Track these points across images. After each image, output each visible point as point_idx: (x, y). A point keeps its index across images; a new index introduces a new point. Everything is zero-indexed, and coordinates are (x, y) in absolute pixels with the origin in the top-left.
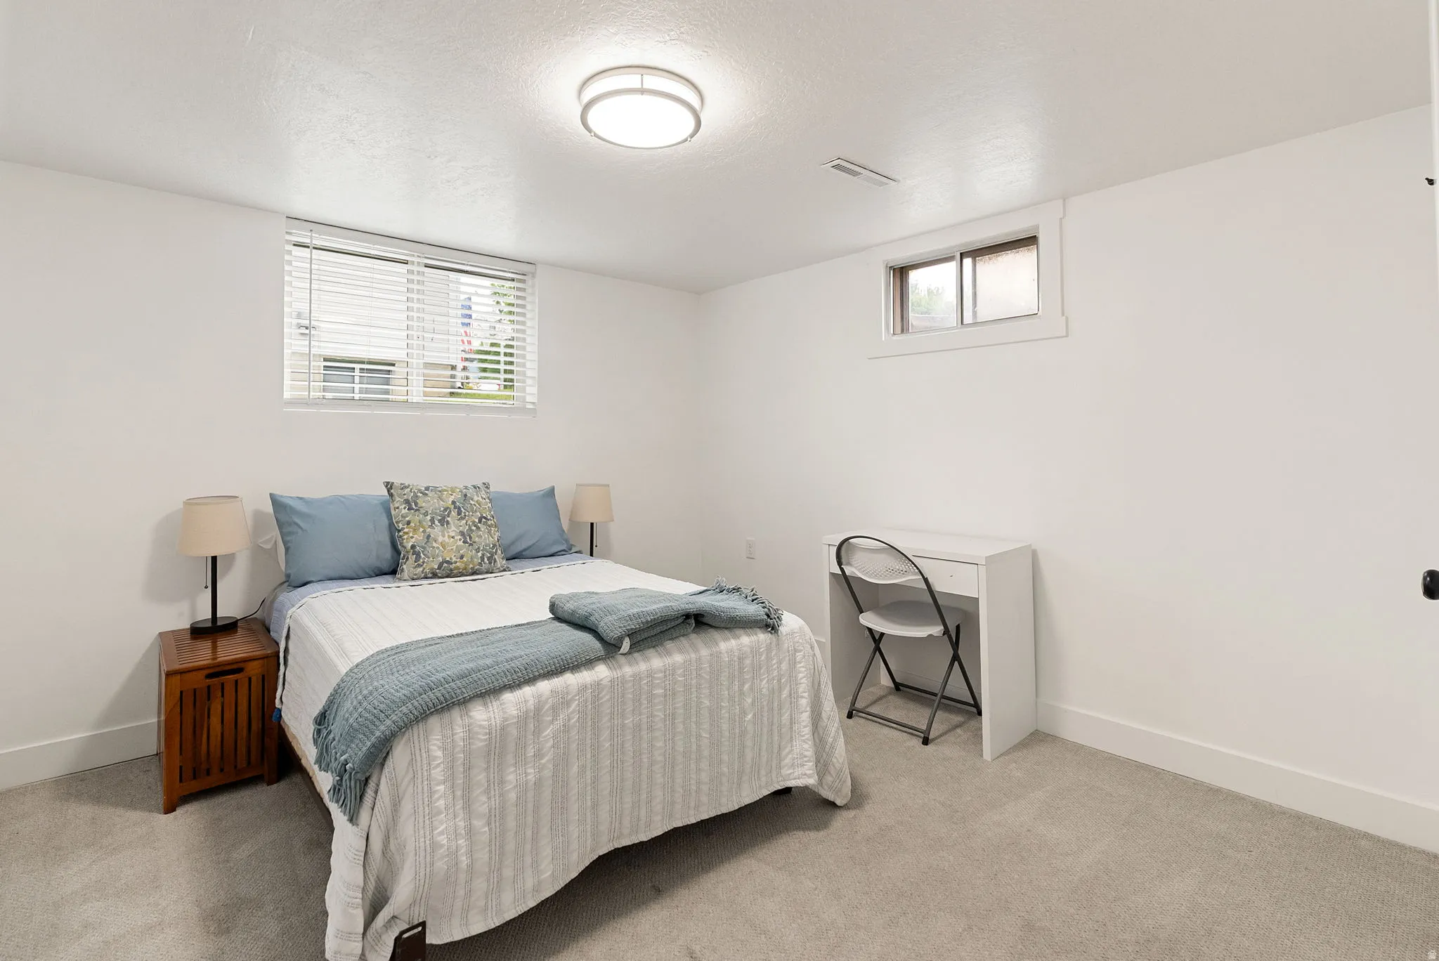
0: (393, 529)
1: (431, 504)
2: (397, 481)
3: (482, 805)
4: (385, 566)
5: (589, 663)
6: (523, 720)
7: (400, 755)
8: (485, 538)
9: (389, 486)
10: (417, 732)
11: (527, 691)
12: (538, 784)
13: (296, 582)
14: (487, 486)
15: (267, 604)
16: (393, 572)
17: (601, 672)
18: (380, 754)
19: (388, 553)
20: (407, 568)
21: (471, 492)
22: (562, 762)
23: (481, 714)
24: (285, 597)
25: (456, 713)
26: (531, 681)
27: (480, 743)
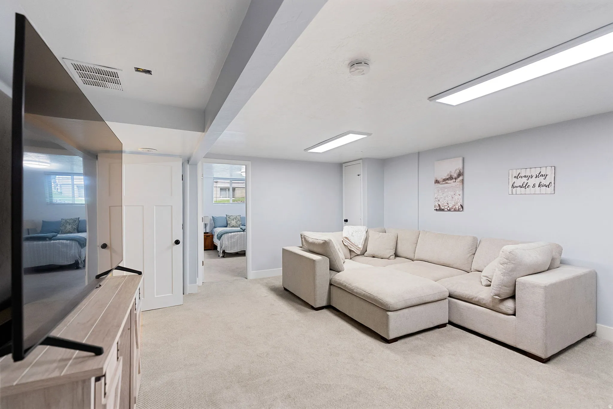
0: (227, 221)
1: (232, 218)
2: (227, 214)
3: (230, 242)
4: (226, 226)
5: (241, 232)
6: (234, 235)
7: (223, 236)
8: (239, 223)
9: (226, 215)
10: (224, 234)
11: (234, 233)
12: (235, 241)
13: (215, 227)
14: (240, 215)
15: (212, 231)
16: (227, 227)
17: (242, 232)
18: (221, 236)
19: (226, 224)
20: (228, 226)
21: (237, 216)
22: (237, 240)
23: (230, 234)
24: (214, 229)
25: (228, 234)
26: (235, 232)
27: (230, 236)
